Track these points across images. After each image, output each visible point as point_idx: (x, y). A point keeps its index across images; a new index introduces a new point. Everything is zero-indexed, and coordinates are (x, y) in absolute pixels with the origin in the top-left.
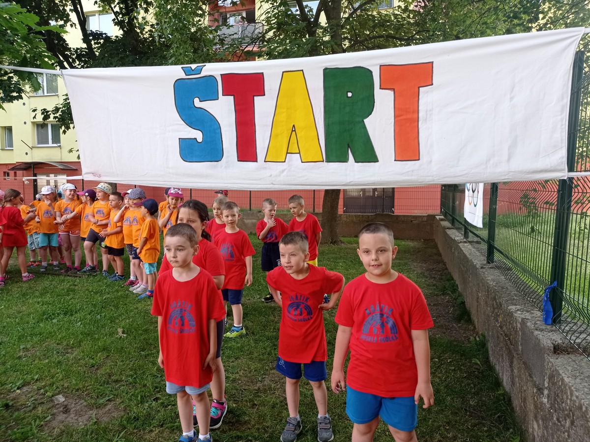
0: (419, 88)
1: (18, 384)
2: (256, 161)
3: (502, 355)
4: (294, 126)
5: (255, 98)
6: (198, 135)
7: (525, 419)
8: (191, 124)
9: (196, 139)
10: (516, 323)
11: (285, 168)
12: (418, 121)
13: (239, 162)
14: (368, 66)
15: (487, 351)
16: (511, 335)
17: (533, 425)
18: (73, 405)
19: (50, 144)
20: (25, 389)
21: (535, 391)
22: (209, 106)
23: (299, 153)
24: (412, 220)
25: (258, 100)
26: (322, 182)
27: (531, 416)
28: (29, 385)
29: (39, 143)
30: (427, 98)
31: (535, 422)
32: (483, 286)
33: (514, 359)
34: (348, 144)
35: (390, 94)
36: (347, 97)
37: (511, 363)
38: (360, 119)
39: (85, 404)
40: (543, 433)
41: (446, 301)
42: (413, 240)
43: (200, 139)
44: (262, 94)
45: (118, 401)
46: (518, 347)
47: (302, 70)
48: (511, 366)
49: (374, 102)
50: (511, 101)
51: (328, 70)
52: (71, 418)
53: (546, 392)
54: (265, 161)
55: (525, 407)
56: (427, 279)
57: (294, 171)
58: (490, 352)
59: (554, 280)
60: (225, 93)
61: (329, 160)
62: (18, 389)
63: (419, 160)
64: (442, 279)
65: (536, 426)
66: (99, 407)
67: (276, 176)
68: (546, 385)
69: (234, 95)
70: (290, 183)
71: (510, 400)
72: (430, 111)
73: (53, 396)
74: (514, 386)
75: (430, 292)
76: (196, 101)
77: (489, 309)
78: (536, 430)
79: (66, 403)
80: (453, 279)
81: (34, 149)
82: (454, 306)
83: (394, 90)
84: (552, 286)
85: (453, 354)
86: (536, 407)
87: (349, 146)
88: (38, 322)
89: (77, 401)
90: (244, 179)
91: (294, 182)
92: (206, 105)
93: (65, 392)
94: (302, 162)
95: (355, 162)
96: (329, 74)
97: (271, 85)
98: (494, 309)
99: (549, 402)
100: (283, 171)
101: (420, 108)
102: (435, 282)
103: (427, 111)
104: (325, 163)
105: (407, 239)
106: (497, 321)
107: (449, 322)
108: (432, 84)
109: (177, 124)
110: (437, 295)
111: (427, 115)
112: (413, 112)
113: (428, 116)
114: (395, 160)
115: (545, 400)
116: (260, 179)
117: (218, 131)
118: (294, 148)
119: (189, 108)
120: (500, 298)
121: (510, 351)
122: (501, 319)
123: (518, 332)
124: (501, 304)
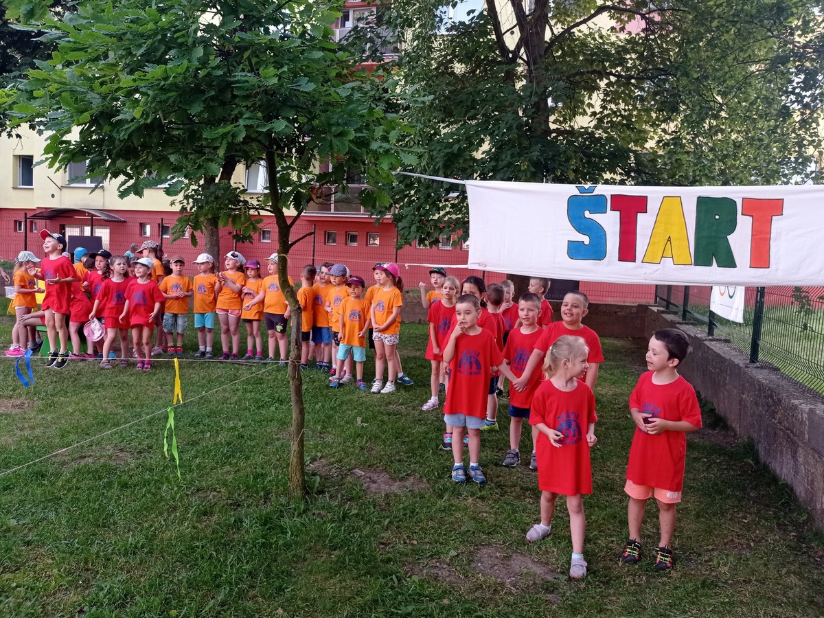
0: (772, 216)
2: (634, 260)
4: (670, 237)
5: (639, 214)
6: (586, 240)
8: (579, 230)
9: (583, 241)
10: (802, 414)
11: (659, 268)
12: (770, 240)
13: (619, 262)
14: (734, 198)
16: (794, 427)
17: (822, 500)
22: (597, 217)
23: (672, 258)
25: (640, 216)
30: (777, 224)
32: (750, 386)
33: (800, 448)
34: (713, 253)
35: (749, 219)
36: (715, 219)
37: (795, 453)
38: (724, 235)
43: (587, 243)
44: (645, 211)
46: (803, 437)
47: (680, 197)
48: (794, 457)
49: (736, 224)
51: (700, 199)
54: (642, 262)
57: (666, 270)
60: (613, 209)
61: (696, 264)
63: (769, 268)
67: (650, 273)
69: (620, 211)
70: (661, 279)
71: (792, 490)
72: (780, 233)
76: (587, 214)
77: (761, 408)
83: (752, 216)
85: (720, 456)
87: (713, 255)
90: (621, 275)
91: (664, 279)
92: (595, 217)
94: (674, 264)
95: (718, 267)
96: (702, 201)
97: (652, 206)
98: (769, 407)
100: (657, 270)
101: (772, 231)
103: (777, 234)
104: (693, 266)
105: (610, 337)
108: (782, 215)
109: (569, 230)
111: (776, 237)
112: (767, 233)
114: (750, 267)
116: (636, 275)
117: (604, 237)
118: (668, 253)
119: (580, 218)
120: (779, 394)
121: (793, 442)
122: (779, 415)
123: (805, 422)
124: (780, 401)
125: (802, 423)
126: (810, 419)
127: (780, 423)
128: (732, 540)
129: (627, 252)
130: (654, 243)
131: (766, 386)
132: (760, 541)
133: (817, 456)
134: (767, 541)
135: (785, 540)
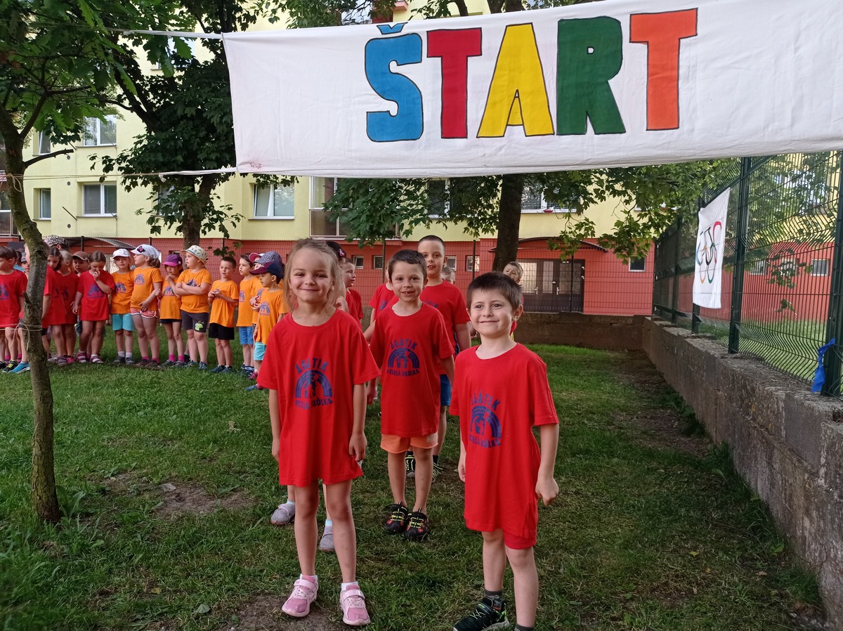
0: (679, 39)
1: (112, 470)
2: (465, 136)
3: (756, 457)
4: (517, 91)
5: (469, 58)
6: (392, 108)
7: (790, 522)
8: (383, 94)
9: (389, 111)
10: (778, 402)
11: (504, 144)
12: (678, 80)
13: (443, 139)
14: (617, 15)
15: (731, 462)
16: (770, 422)
17: (803, 523)
18: (188, 494)
19: (102, 214)
20: (121, 477)
21: (806, 478)
22: (409, 71)
23: (523, 125)
24: (612, 322)
25: (473, 62)
26: (550, 162)
27: (800, 514)
28: (125, 473)
29: (86, 212)
30: (689, 51)
31: (806, 519)
32: (724, 378)
33: (775, 451)
34: (587, 112)
35: (642, 49)
36: (588, 53)
37: (770, 457)
38: (603, 80)
39: (204, 493)
40: (819, 526)
41: (667, 414)
42: (613, 350)
43: (394, 112)
44: (479, 52)
45: (246, 491)
46: (780, 435)
47: (531, 23)
48: (770, 464)
49: (622, 59)
50: (795, 53)
51: (564, 23)
52: (188, 506)
53: (823, 471)
54: (477, 137)
55: (791, 507)
56: (638, 392)
57: (515, 148)
58: (736, 462)
59: (832, 337)
60: (430, 55)
61: (560, 133)
62: (113, 475)
63: (678, 128)
64: (658, 392)
65: (807, 523)
66: (222, 497)
67: (491, 155)
68: (823, 461)
69: (441, 56)
70: (509, 164)
71: (767, 509)
72: (694, 66)
73: (160, 484)
74: (774, 488)
75: (645, 404)
76: (394, 67)
77: (734, 404)
78: (808, 527)
79: (178, 491)
80: (675, 392)
81: (79, 220)
82: (679, 420)
83: (647, 43)
84: (829, 344)
85: (683, 466)
86: (807, 497)
87: (587, 114)
88: (119, 413)
89: (192, 490)
90: (449, 161)
91: (513, 163)
92: (405, 70)
93: (175, 481)
94: (526, 136)
95: (596, 133)
96: (565, 27)
97: (490, 43)
98: (743, 401)
99: (828, 481)
100: (501, 148)
101: (681, 63)
102: (649, 395)
103: (689, 67)
104: (556, 137)
105: (605, 349)
106: (748, 414)
107: (674, 435)
108: (697, 35)
109: (366, 94)
110: (654, 408)
111: (689, 73)
112: (672, 69)
113: (691, 74)
114: (647, 130)
115: (821, 482)
116: (470, 161)
117: (419, 102)
118: (516, 118)
119: (383, 74)
120: (752, 381)
121: (768, 443)
122: (754, 410)
123: (781, 413)
124: (753, 390)
125: (778, 415)
126: (787, 408)
127: (754, 420)
128: (666, 584)
129: (454, 125)
130: (494, 104)
131: (739, 375)
132: (707, 586)
133: (795, 459)
134: (720, 584)
135: (746, 583)
